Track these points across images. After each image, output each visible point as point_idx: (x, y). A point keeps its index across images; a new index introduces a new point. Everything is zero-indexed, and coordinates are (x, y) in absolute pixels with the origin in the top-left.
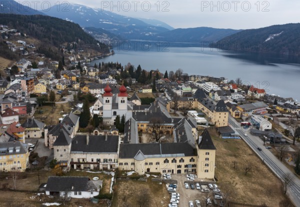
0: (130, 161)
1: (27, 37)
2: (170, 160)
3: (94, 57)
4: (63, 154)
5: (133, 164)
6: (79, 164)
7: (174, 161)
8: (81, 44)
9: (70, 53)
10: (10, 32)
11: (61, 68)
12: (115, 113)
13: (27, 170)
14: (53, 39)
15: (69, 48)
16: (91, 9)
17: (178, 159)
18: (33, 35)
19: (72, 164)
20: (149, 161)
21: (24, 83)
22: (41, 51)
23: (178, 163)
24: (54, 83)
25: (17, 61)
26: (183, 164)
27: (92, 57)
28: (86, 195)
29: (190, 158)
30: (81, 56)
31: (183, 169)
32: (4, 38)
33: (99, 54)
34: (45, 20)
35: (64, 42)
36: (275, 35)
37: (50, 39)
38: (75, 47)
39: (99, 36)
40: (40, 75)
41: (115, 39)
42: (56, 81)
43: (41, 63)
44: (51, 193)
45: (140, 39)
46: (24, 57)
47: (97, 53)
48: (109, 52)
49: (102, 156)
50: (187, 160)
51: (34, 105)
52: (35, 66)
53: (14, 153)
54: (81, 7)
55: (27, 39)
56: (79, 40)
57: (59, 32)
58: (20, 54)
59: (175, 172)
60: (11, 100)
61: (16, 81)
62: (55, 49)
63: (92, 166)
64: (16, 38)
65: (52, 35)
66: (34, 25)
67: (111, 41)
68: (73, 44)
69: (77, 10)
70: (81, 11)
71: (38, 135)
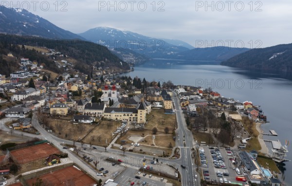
0: (108, 114)
1: (68, 58)
2: (126, 115)
3: (117, 72)
4: (81, 109)
5: (110, 115)
6: (87, 114)
7: (128, 115)
8: (107, 62)
9: (98, 69)
10: (56, 54)
11: (89, 79)
12: (110, 99)
13: (67, 114)
14: (86, 59)
15: (98, 66)
16: (121, 32)
17: (130, 115)
18: (72, 56)
19: (85, 114)
20: (117, 114)
21: (66, 84)
22: (77, 68)
23: (130, 116)
24: (82, 86)
25: (62, 74)
26: (132, 117)
27: (114, 73)
28: (88, 121)
29: (135, 114)
30: (106, 72)
31: (132, 119)
32: (52, 58)
33: (121, 70)
34: (81, 44)
35: (94, 61)
36: (278, 54)
37: (84, 59)
38: (102, 65)
39: (126, 55)
40: (74, 82)
41: (140, 58)
42: (84, 85)
43: (77, 76)
44: (76, 120)
45: (163, 58)
46: (66, 72)
47: (119, 70)
48: (129, 69)
49: (97, 111)
50: (134, 115)
51: (71, 95)
52: (72, 77)
53: (62, 107)
54: (112, 31)
55: (67, 59)
56: (106, 60)
57: (91, 53)
58: (63, 70)
59: (129, 120)
60: (60, 91)
61: (62, 83)
62: (87, 66)
63: (93, 115)
64: (60, 59)
65: (85, 56)
66: (73, 48)
67: (136, 59)
68: (101, 63)
69: (109, 32)
70: (112, 34)
71: (72, 105)
